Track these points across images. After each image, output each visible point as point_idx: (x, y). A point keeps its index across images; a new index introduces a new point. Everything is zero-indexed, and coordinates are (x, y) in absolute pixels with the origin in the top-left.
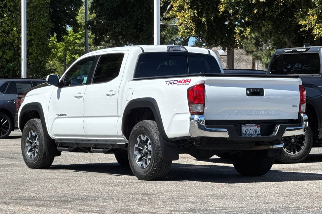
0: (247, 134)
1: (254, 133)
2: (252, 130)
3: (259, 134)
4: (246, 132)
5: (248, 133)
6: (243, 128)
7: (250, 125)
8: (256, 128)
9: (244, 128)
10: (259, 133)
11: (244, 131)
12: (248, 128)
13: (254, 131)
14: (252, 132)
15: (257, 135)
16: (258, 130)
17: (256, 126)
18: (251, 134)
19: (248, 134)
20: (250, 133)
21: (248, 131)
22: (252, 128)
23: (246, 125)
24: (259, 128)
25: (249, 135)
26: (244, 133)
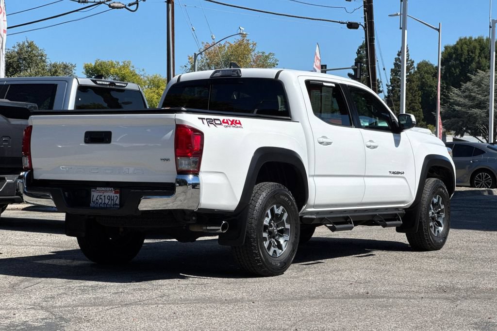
0: (99, 203)
1: (110, 203)
2: (106, 197)
3: (116, 204)
4: (97, 199)
5: (100, 201)
6: (93, 193)
7: (103, 189)
8: (112, 194)
9: (95, 194)
10: (118, 202)
11: (95, 199)
12: (101, 194)
13: (110, 198)
14: (107, 201)
15: (114, 205)
16: (116, 198)
17: (113, 192)
18: (105, 203)
19: (101, 203)
20: (103, 202)
21: (100, 199)
22: (107, 194)
23: (98, 189)
24: (118, 195)
25: (101, 205)
26: (94, 202)
